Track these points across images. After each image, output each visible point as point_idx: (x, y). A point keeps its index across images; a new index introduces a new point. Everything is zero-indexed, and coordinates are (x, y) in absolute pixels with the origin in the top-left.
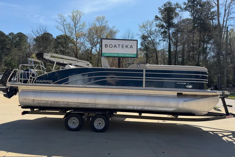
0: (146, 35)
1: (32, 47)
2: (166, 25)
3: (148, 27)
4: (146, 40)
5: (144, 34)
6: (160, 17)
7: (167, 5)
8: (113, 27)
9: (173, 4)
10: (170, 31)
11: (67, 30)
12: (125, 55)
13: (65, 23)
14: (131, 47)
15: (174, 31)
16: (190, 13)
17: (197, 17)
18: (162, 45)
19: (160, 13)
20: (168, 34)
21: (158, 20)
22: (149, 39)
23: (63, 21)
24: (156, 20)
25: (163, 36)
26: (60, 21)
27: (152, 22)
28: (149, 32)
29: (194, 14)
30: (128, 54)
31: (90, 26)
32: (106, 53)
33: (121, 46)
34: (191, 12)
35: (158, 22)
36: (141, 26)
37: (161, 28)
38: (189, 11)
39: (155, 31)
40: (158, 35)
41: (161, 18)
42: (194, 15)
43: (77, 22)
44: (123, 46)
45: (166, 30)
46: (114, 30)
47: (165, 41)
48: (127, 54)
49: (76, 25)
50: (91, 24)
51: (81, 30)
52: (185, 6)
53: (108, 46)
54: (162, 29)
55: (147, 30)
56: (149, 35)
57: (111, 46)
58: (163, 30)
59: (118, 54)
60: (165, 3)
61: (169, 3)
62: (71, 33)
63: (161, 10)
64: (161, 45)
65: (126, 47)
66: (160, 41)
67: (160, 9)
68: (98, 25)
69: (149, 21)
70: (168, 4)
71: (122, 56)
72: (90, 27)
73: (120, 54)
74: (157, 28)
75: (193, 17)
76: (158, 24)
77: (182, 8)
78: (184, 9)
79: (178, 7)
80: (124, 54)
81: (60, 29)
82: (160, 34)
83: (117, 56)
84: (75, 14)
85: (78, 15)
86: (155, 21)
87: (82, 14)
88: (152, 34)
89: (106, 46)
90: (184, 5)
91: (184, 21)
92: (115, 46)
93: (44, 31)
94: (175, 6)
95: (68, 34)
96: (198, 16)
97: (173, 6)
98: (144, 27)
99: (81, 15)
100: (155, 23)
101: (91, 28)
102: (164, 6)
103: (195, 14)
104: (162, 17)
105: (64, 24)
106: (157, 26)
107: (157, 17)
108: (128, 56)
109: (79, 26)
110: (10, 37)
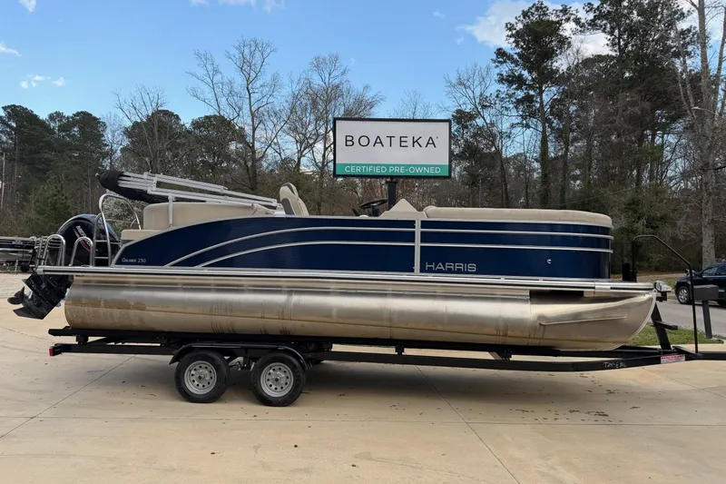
0: (468, 108)
1: (118, 154)
2: (530, 78)
3: (476, 83)
4: (467, 127)
5: (463, 107)
6: (512, 52)
7: (532, 14)
8: (366, 87)
9: (550, 10)
10: (544, 95)
11: (224, 100)
13: (217, 78)
14: (431, 142)
15: (555, 97)
16: (609, 37)
17: (630, 48)
18: (521, 141)
19: (512, 39)
20: (538, 105)
21: (505, 62)
22: (480, 122)
23: (211, 73)
24: (499, 62)
25: (521, 113)
26: (201, 72)
27: (488, 69)
28: (478, 101)
29: (619, 39)
31: (294, 87)
34: (611, 33)
35: (507, 69)
36: (454, 81)
37: (514, 86)
38: (604, 31)
39: (497, 96)
40: (507, 109)
41: (516, 57)
42: (622, 43)
43: (253, 75)
44: (403, 139)
45: (532, 93)
46: (369, 96)
47: (528, 126)
49: (250, 85)
50: (296, 81)
51: (265, 99)
52: (591, 16)
54: (517, 89)
55: (471, 95)
56: (479, 108)
58: (520, 94)
60: (526, 9)
61: (540, 8)
62: (237, 109)
63: (514, 32)
64: (517, 139)
65: (414, 143)
66: (513, 126)
67: (510, 27)
68: (317, 81)
69: (478, 67)
70: (537, 9)
72: (296, 88)
74: (504, 88)
75: (619, 48)
76: (505, 74)
77: (583, 21)
78: (590, 25)
79: (568, 20)
81: (202, 96)
82: (511, 106)
84: (247, 51)
85: (258, 54)
86: (497, 66)
87: (268, 50)
88: (486, 106)
89: (349, 140)
90: (587, 12)
91: (588, 63)
92: (379, 141)
93: (154, 105)
94: (558, 16)
95: (228, 113)
96: (633, 46)
97: (553, 18)
98: (461, 84)
99: (265, 54)
100: (497, 71)
101: (296, 93)
102: (522, 18)
103: (624, 40)
104: (518, 54)
105: (214, 81)
106: (502, 80)
107: (501, 53)
108: (419, 171)
109: (262, 86)
110: (52, 125)
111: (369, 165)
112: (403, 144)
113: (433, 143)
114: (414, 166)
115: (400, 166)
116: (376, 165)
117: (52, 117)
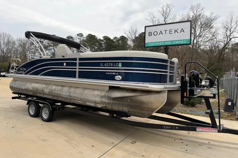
12: (174, 42)
13: (154, 19)
14: (182, 30)
26: (149, 18)
30: (178, 41)
32: (149, 43)
33: (168, 32)
43: (167, 16)
44: (171, 31)
48: (176, 41)
50: (181, 15)
53: (152, 34)
57: (155, 33)
59: (164, 42)
65: (175, 31)
71: (170, 43)
73: (167, 41)
80: (172, 41)
83: (163, 44)
84: (165, 9)
85: (168, 9)
89: (150, 34)
92: (161, 33)
99: (171, 8)
108: (177, 43)
109: (170, 20)
110: (114, 40)
111: (157, 42)
112: (170, 33)
113: (183, 31)
114: (175, 41)
115: (169, 41)
116: (160, 42)
117: (114, 38)
